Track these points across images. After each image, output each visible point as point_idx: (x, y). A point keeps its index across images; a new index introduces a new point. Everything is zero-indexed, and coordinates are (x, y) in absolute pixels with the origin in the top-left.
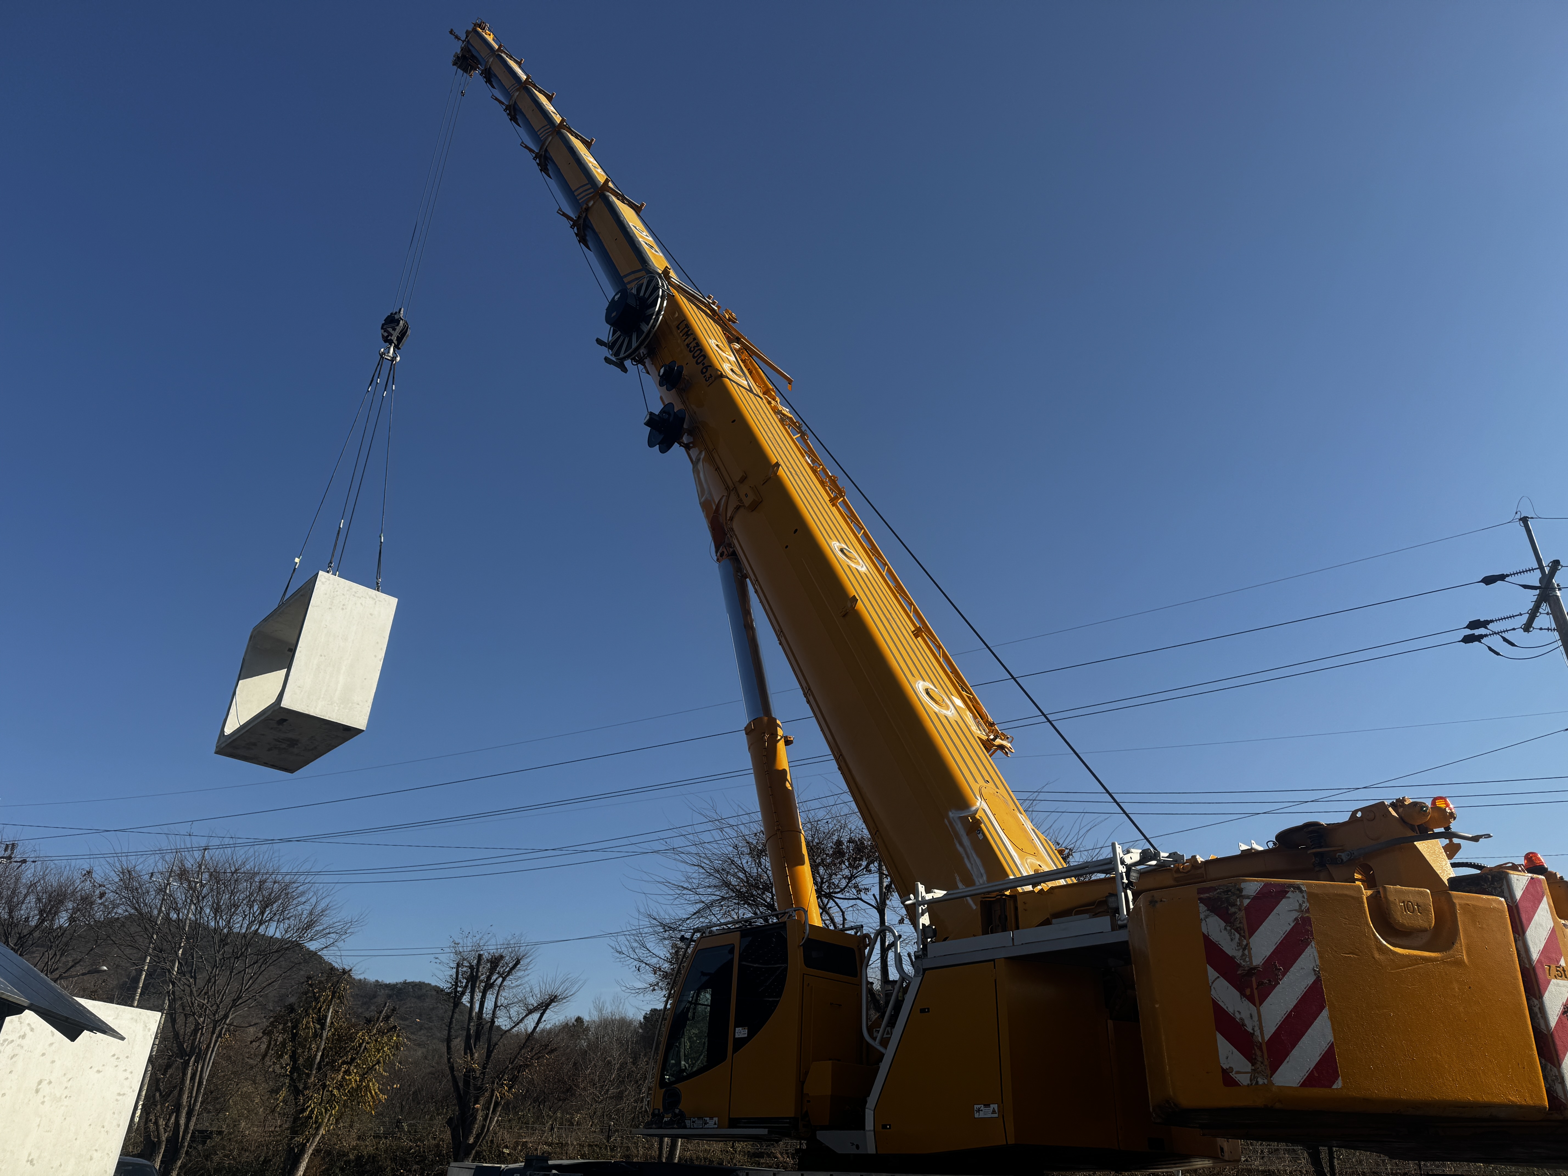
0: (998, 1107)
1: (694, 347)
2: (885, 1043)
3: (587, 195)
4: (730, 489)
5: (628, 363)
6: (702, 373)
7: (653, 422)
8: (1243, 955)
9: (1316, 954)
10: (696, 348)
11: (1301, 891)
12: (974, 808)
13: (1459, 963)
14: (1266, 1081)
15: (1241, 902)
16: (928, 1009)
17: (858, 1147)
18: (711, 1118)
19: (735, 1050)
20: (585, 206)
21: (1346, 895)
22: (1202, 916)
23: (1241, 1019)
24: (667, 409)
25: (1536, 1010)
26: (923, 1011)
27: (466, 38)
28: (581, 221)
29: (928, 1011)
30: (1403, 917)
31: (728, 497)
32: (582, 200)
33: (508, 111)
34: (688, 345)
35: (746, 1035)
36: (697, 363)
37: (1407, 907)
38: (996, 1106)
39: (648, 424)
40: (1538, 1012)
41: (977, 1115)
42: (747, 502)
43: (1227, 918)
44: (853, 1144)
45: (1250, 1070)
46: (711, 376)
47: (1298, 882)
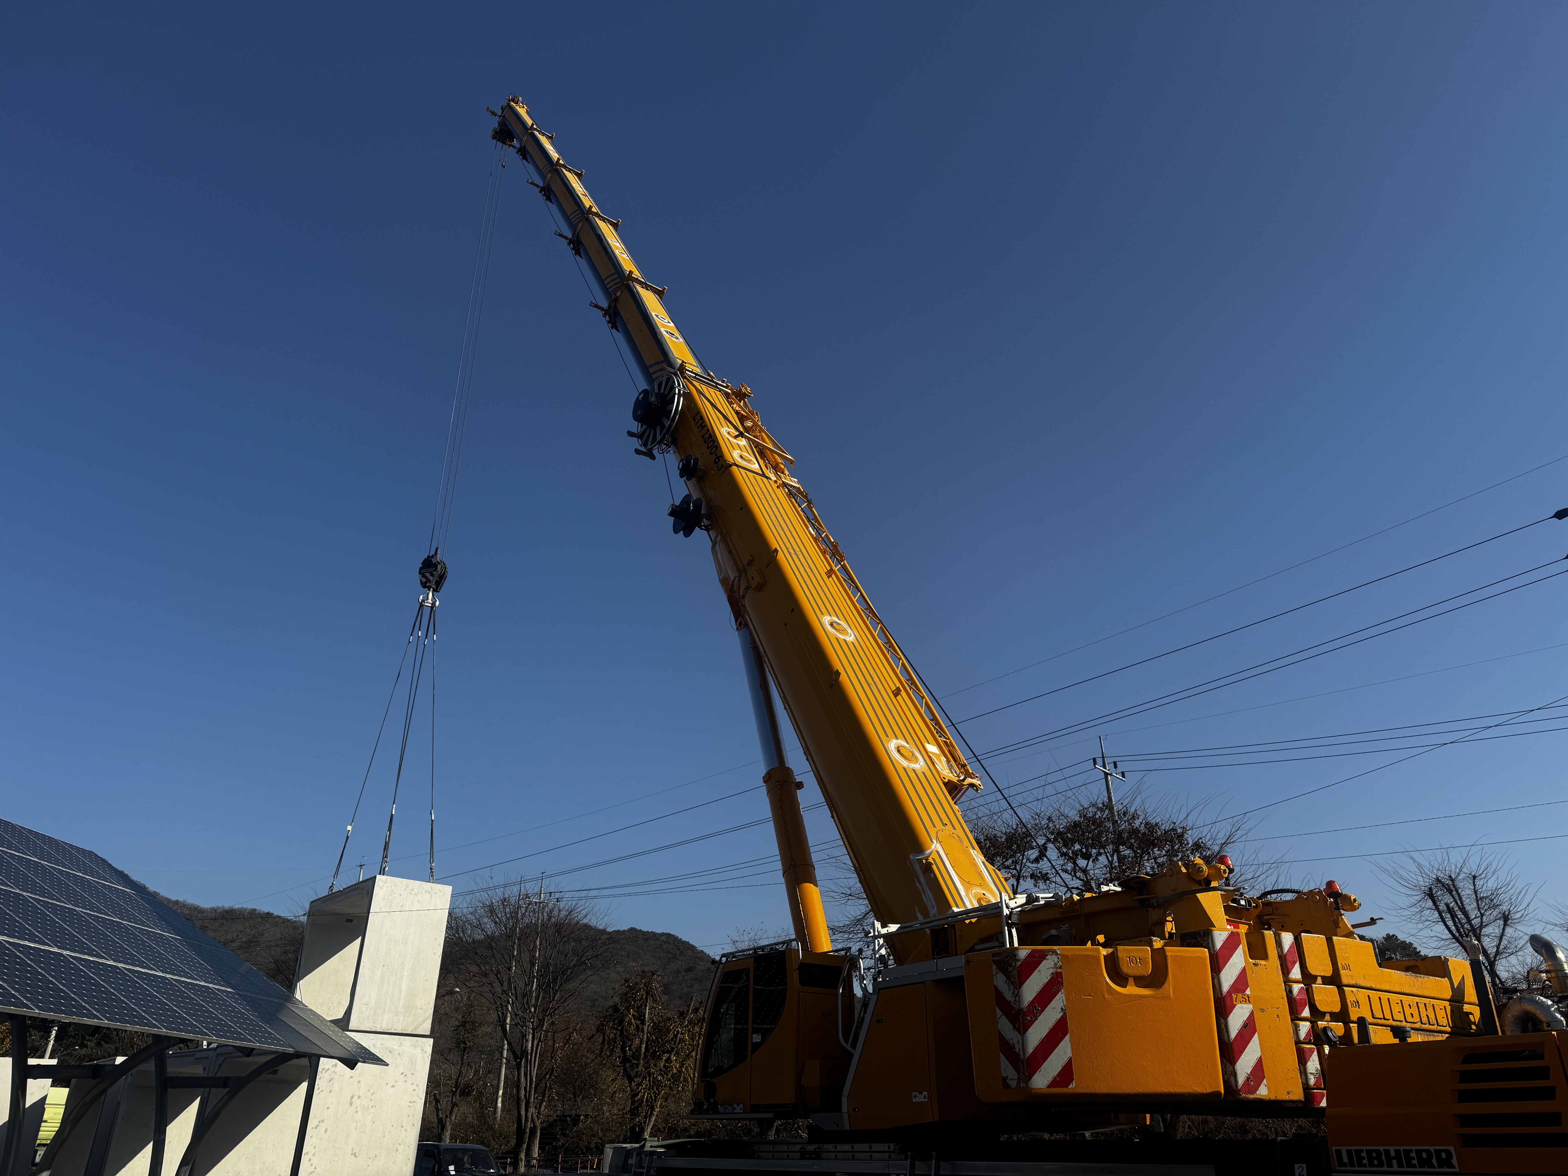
0: (928, 1093)
1: (708, 438)
2: (854, 1046)
3: (615, 284)
4: (741, 571)
5: (655, 452)
6: (716, 463)
7: (675, 512)
8: (1015, 1000)
9: (1064, 997)
10: (710, 440)
11: (1056, 954)
12: (928, 852)
13: (1167, 998)
14: (1025, 1085)
15: (1015, 964)
16: (882, 1020)
17: (838, 1125)
18: (738, 1105)
19: (753, 1052)
20: (613, 297)
21: (1088, 955)
22: (994, 973)
23: (1013, 1044)
24: (686, 500)
25: (1223, 1026)
26: (878, 1021)
27: (502, 113)
28: (612, 311)
29: (882, 1022)
30: (1127, 968)
31: (740, 577)
32: (612, 289)
33: (543, 193)
34: (703, 436)
35: (760, 1040)
36: (711, 454)
37: (1131, 961)
38: (926, 1093)
39: (671, 514)
40: (1222, 1029)
41: (914, 1100)
42: (754, 584)
43: (1007, 975)
44: (834, 1123)
45: (1016, 1078)
46: (722, 466)
47: (1055, 947)
